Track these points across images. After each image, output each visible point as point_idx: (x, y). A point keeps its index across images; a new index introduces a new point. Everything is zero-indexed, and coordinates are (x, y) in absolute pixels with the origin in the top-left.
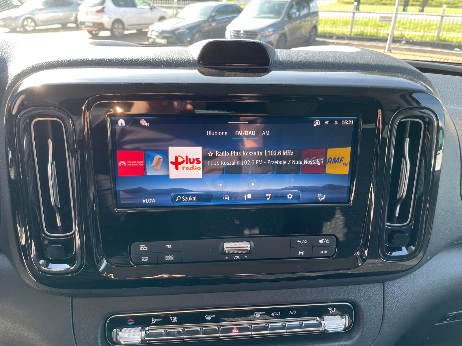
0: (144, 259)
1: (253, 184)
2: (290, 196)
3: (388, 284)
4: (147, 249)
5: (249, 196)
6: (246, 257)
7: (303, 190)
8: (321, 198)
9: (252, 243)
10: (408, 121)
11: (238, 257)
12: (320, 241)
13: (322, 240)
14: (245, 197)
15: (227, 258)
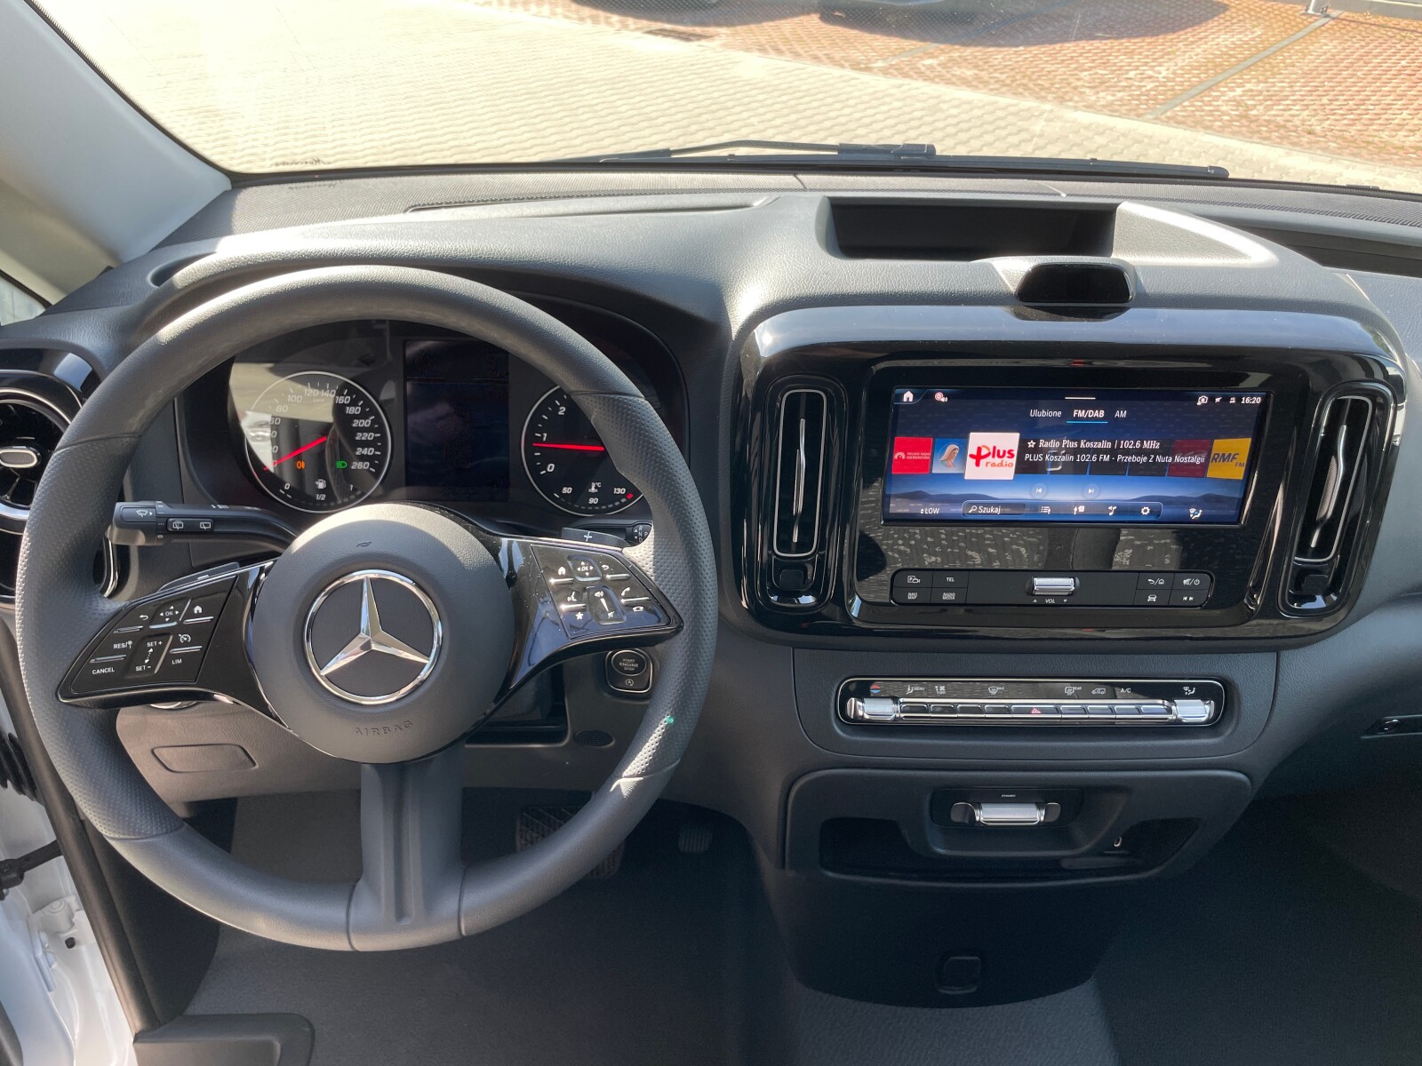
0: (912, 596)
1: (1090, 491)
2: (1146, 511)
3: (1285, 654)
4: (919, 581)
5: (1082, 509)
6: (1065, 601)
7: (1168, 501)
8: (1194, 514)
9: (1077, 581)
10: (1347, 399)
11: (1053, 601)
12: (1185, 582)
13: (1188, 580)
14: (1076, 509)
15: (1035, 601)
